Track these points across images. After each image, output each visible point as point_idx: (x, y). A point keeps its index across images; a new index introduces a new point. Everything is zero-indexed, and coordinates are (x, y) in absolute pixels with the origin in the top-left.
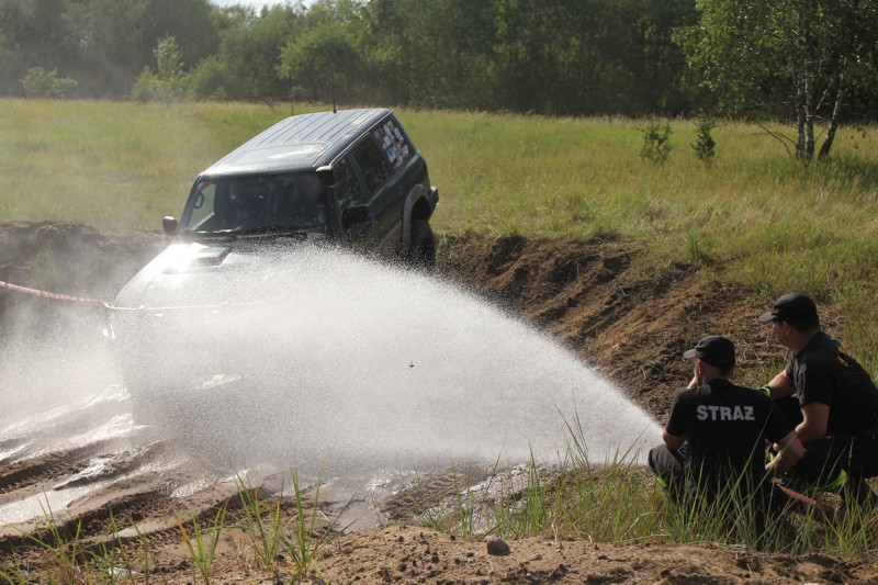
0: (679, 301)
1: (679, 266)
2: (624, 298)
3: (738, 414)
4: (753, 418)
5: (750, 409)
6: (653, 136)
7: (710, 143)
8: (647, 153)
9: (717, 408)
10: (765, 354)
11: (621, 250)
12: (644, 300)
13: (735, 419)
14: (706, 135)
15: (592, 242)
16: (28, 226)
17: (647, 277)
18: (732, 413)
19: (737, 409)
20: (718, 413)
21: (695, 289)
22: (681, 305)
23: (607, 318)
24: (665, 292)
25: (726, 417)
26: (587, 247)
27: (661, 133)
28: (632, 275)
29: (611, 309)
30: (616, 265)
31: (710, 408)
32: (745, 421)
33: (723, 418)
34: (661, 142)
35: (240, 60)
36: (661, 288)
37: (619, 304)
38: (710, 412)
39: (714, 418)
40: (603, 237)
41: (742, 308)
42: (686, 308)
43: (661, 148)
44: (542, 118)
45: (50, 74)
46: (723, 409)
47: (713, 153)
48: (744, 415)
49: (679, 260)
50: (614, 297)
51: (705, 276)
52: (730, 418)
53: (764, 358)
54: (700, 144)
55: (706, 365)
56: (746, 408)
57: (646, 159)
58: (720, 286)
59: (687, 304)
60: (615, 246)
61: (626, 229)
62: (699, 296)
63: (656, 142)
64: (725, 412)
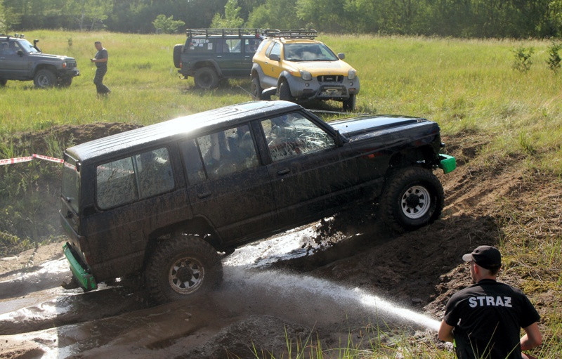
0: (507, 182)
1: (511, 155)
2: (471, 178)
3: (499, 302)
4: (511, 306)
5: (509, 299)
6: (521, 55)
7: (558, 59)
8: (516, 66)
9: (484, 298)
10: (556, 228)
11: (476, 142)
12: (484, 180)
13: (497, 305)
14: (555, 54)
15: (459, 135)
16: (104, 126)
17: (488, 164)
18: (495, 301)
19: (499, 298)
20: (485, 301)
21: (519, 173)
22: (508, 185)
23: (458, 192)
24: (499, 174)
25: (491, 303)
26: (454, 139)
27: (526, 53)
28: (479, 162)
29: (462, 186)
30: (471, 153)
31: (478, 298)
32: (504, 307)
33: (488, 304)
34: (526, 58)
35: (279, 7)
36: (497, 171)
37: (466, 182)
38: (478, 301)
39: (482, 304)
40: (467, 132)
41: (549, 188)
42: (510, 188)
43: (526, 62)
44: (458, 40)
45: (169, 19)
46: (488, 298)
47: (560, 66)
48: (504, 303)
49: (512, 151)
50: (465, 177)
51: (527, 164)
52: (493, 304)
53: (554, 231)
54: (551, 60)
55: (480, 268)
56: (505, 298)
57: (516, 70)
58: (536, 172)
59: (512, 185)
60: (473, 138)
61: (484, 126)
62: (521, 178)
63: (523, 59)
64: (490, 300)
